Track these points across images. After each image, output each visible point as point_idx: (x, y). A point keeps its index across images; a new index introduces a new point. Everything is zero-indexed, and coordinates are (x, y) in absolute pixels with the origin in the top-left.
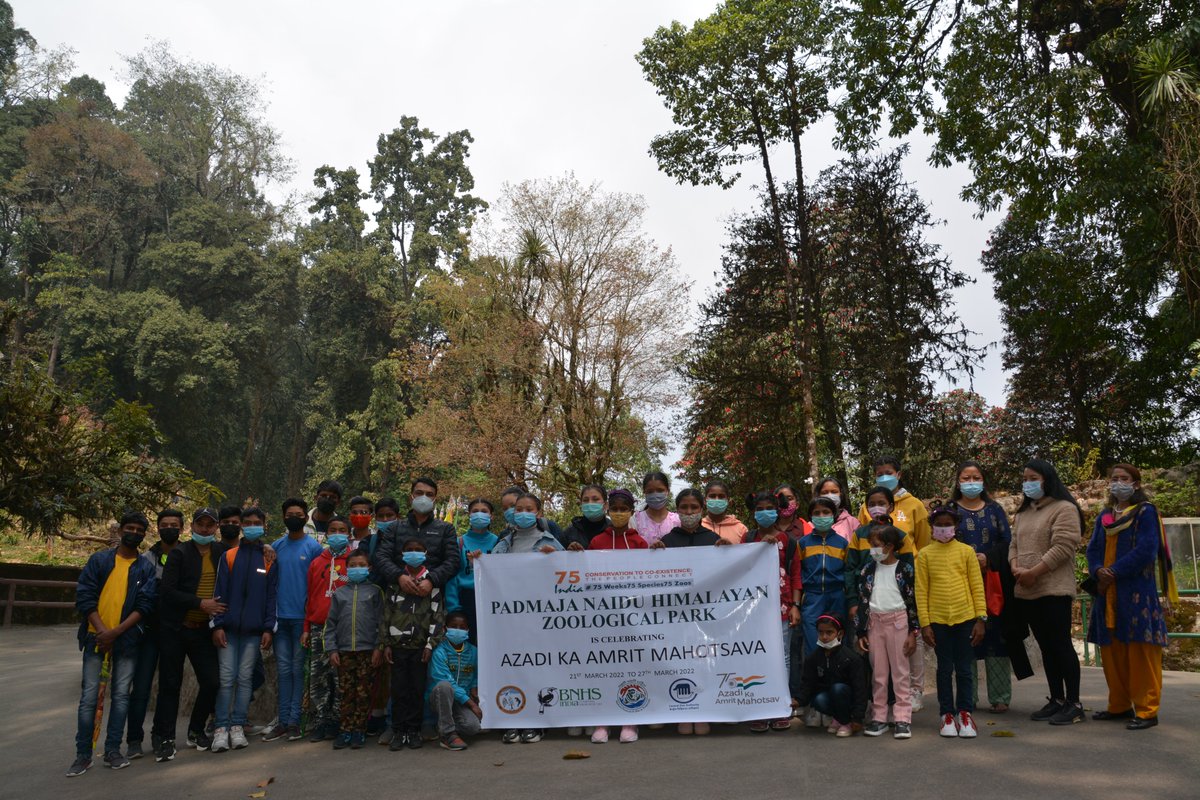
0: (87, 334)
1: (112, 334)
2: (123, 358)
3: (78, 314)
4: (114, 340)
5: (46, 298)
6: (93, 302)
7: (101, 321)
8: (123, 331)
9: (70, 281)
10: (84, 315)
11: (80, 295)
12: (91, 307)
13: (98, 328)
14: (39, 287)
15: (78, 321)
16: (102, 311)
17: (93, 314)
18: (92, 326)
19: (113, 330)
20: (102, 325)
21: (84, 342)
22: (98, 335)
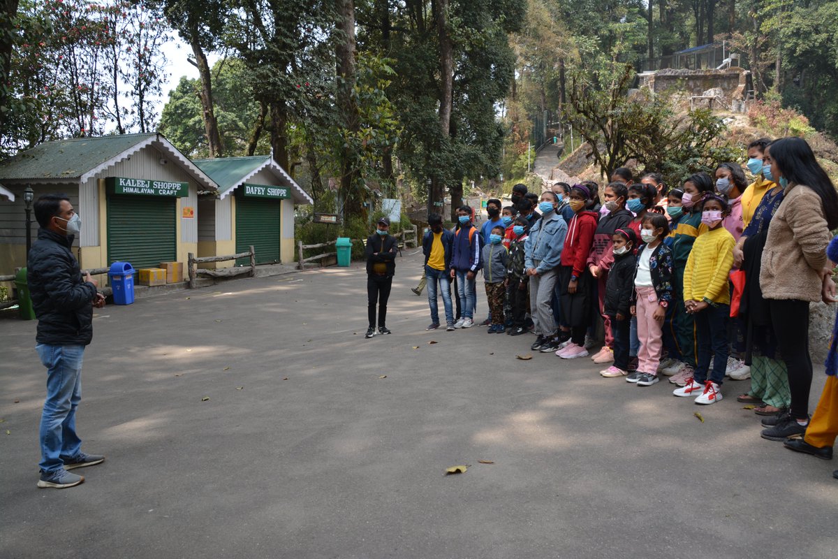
0: (796, 45)
1: (815, 40)
2: (827, 57)
3: (788, 31)
4: (817, 44)
5: (766, 26)
6: (798, 21)
7: (805, 33)
8: (824, 36)
9: (783, 8)
10: (792, 32)
11: (790, 17)
12: (797, 24)
13: (804, 39)
14: (761, 19)
15: (789, 37)
16: (805, 25)
17: (799, 29)
18: (799, 38)
19: (815, 37)
20: (807, 35)
21: (795, 51)
22: (804, 44)
